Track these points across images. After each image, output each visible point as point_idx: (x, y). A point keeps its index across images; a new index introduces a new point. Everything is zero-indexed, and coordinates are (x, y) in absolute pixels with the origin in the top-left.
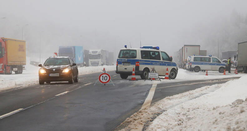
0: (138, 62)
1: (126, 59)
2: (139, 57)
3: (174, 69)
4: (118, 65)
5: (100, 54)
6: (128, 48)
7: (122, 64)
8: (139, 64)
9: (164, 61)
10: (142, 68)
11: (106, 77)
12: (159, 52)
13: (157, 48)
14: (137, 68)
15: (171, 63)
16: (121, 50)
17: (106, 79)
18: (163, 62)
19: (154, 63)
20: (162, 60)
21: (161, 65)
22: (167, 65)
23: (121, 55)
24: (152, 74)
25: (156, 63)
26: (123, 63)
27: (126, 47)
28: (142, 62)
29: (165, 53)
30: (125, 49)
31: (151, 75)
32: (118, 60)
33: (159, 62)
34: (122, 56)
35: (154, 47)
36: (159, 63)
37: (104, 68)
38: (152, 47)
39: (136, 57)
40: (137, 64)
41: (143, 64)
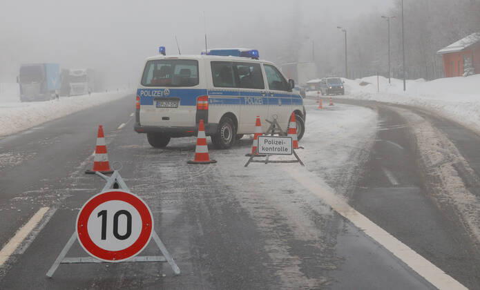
0: (206, 98)
1: (167, 88)
2: (206, 81)
3: (297, 112)
4: (141, 106)
5: (85, 75)
6: (168, 56)
7: (155, 103)
8: (206, 102)
9: (272, 91)
10: (216, 114)
11: (123, 219)
12: (257, 66)
13: (253, 54)
14: (202, 114)
15: (289, 96)
16: (149, 63)
17: (122, 231)
18: (270, 94)
19: (249, 97)
20: (267, 89)
21: (265, 102)
22: (280, 102)
23: (150, 77)
24: (270, 139)
25: (253, 99)
26: (158, 99)
27: (163, 51)
28: (215, 97)
29: (272, 67)
30: (161, 57)
31: (267, 145)
32: (139, 91)
33: (261, 94)
34: (152, 81)
35: (243, 52)
36: (260, 97)
37: (101, 127)
38: (237, 51)
39: (197, 82)
40: (201, 102)
41: (220, 102)
